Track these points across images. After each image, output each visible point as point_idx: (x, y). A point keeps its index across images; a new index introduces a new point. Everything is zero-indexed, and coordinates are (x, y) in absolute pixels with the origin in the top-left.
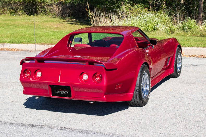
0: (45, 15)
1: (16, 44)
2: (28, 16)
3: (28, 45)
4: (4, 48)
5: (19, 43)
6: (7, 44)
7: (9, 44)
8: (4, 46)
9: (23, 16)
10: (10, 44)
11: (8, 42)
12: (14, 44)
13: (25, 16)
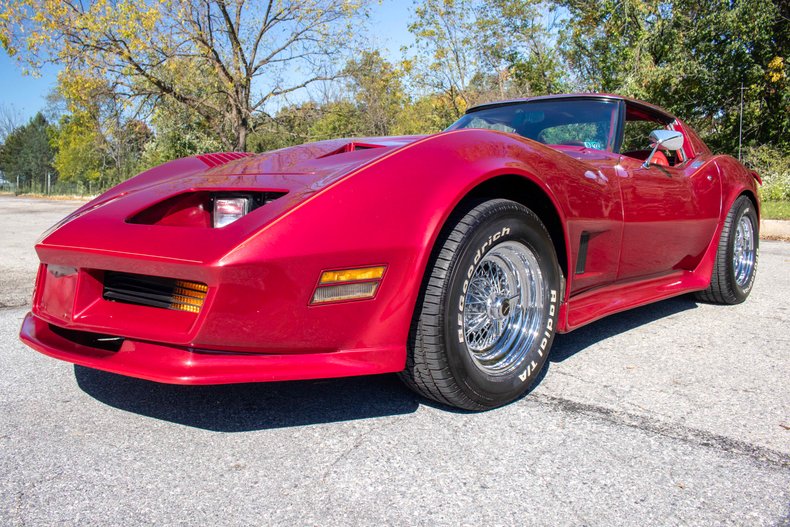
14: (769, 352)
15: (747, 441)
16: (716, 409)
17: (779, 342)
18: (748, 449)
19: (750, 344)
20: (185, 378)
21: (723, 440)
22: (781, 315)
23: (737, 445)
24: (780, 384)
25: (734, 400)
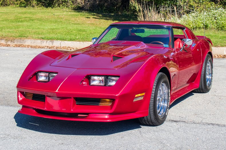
0: (67, 7)
1: (69, 42)
2: (45, 8)
3: (85, 42)
4: (53, 46)
5: (71, 40)
6: (56, 41)
7: (59, 41)
8: (53, 43)
9: (38, 9)
10: (61, 41)
11: (57, 39)
12: (65, 42)
13: (41, 8)
14: (215, 105)
15: (216, 123)
16: (208, 119)
17: (217, 102)
18: (217, 125)
19: (210, 104)
20: (108, 120)
21: (212, 124)
22: (215, 94)
23: (215, 124)
24: (220, 113)
25: (211, 117)
